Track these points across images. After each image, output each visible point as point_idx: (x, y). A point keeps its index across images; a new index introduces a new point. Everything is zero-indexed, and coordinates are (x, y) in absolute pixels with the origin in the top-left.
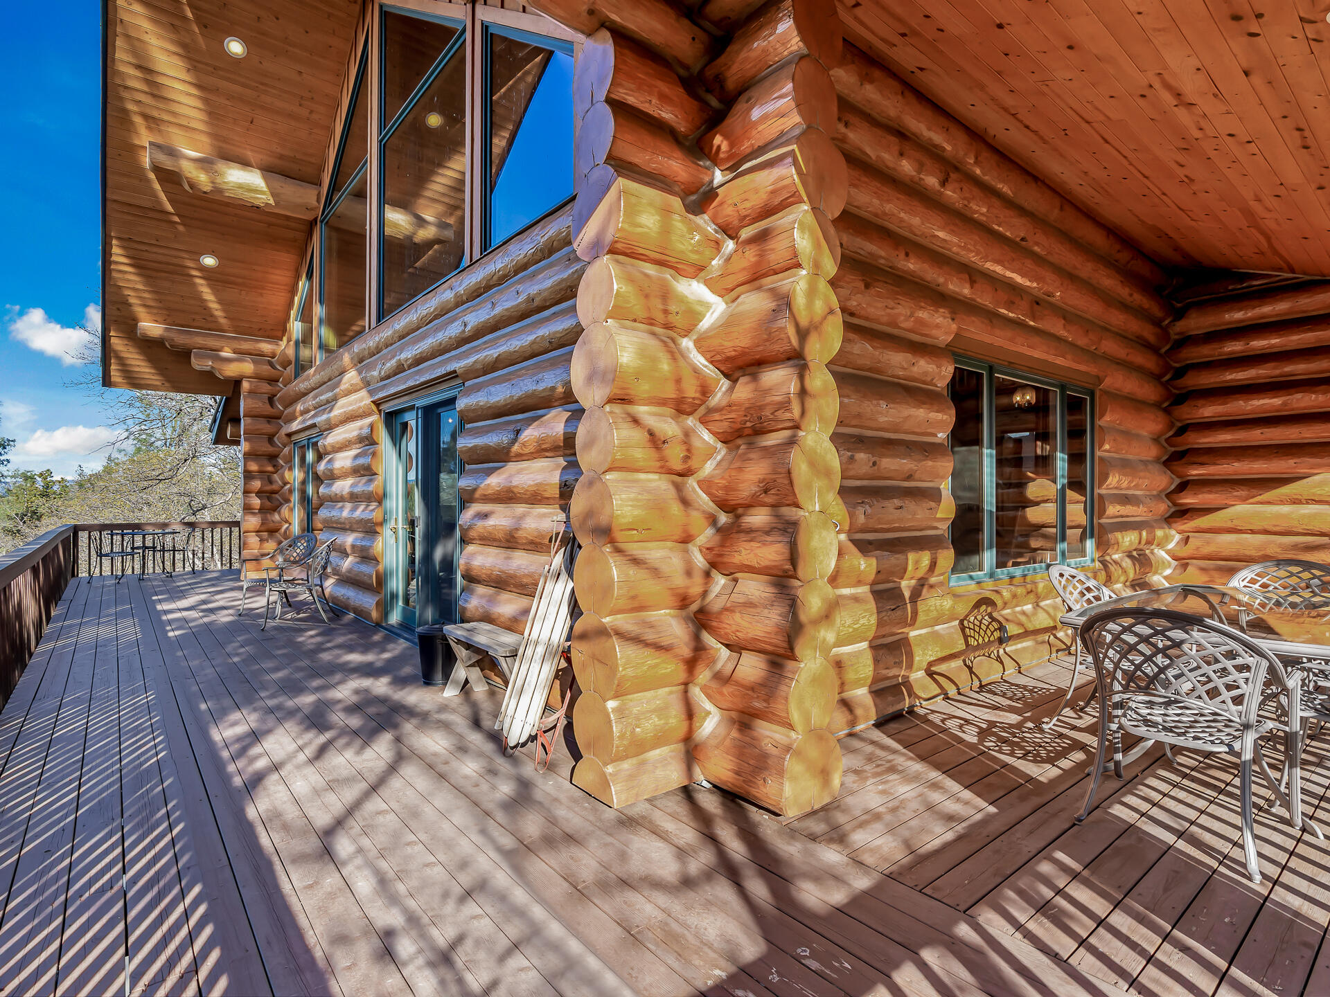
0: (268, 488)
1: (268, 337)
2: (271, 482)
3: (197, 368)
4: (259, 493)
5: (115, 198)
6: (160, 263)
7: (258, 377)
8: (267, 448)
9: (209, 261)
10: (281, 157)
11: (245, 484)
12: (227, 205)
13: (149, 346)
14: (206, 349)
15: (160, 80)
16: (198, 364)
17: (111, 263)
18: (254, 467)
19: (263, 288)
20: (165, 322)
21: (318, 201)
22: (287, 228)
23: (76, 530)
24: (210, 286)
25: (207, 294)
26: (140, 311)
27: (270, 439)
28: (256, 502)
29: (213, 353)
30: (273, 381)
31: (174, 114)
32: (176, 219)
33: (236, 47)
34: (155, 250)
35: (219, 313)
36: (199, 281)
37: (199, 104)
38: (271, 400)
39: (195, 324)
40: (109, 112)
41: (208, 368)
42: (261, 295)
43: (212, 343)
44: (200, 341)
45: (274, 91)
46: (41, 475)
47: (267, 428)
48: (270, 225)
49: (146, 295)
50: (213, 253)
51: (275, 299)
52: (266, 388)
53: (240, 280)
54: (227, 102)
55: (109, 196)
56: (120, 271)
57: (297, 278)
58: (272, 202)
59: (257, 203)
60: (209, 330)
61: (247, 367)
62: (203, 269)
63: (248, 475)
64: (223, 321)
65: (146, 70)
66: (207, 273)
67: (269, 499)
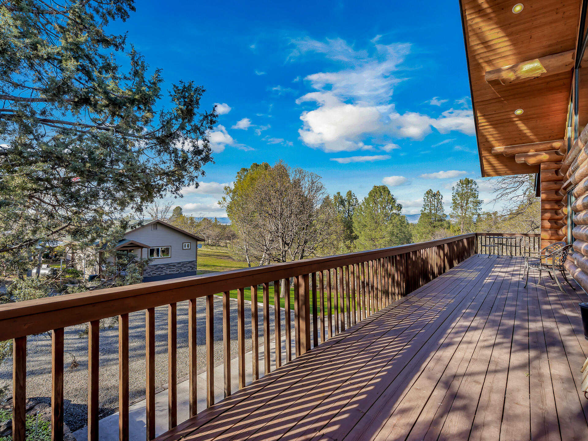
0: (557, 217)
1: (556, 139)
2: (557, 214)
3: (518, 162)
4: (550, 220)
5: (476, 101)
6: (498, 120)
7: (550, 161)
8: (555, 197)
9: (519, 112)
10: (549, 46)
11: (542, 215)
12: (524, 83)
13: (498, 156)
14: (522, 153)
15: (490, 43)
16: (520, 160)
17: (479, 127)
18: (547, 206)
19: (549, 115)
20: (503, 145)
21: (573, 58)
22: (559, 80)
23: (477, 235)
24: (524, 123)
25: (522, 126)
26: (494, 143)
27: (557, 192)
28: (547, 224)
29: (525, 154)
30: (558, 161)
31: (498, 54)
32: (503, 99)
33: (518, 8)
34: (494, 116)
35: (529, 134)
36: (517, 122)
37: (509, 43)
38: (557, 172)
39: (516, 142)
40: (470, 69)
41: (523, 162)
42: (548, 119)
43: (524, 149)
44: (519, 149)
45: (541, 16)
46: (493, 213)
47: (555, 186)
48: (548, 83)
49: (497, 135)
50: (520, 107)
51: (556, 118)
52: (554, 166)
53: (535, 116)
54: (518, 36)
55: (474, 101)
56: (485, 129)
57: (568, 104)
58: (545, 71)
59: (536, 75)
60: (523, 143)
61: (545, 156)
62: (517, 116)
63: (544, 211)
64: (532, 137)
65: (485, 43)
66: (520, 117)
67: (556, 223)
